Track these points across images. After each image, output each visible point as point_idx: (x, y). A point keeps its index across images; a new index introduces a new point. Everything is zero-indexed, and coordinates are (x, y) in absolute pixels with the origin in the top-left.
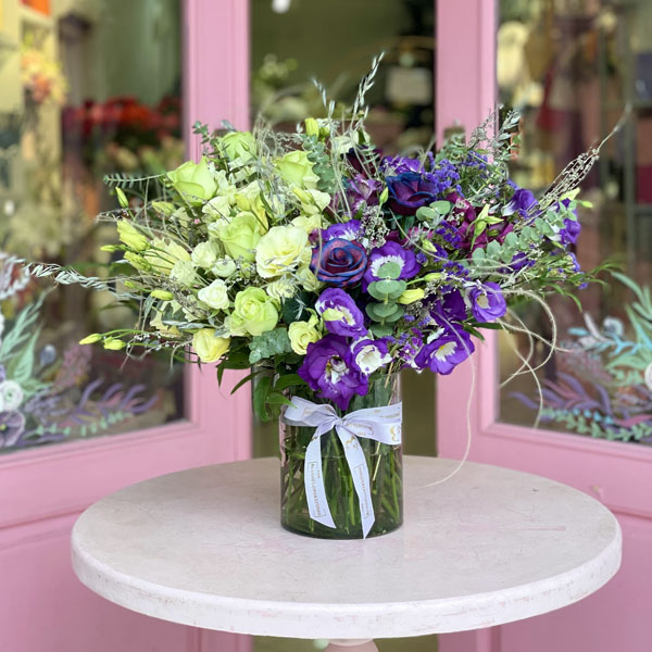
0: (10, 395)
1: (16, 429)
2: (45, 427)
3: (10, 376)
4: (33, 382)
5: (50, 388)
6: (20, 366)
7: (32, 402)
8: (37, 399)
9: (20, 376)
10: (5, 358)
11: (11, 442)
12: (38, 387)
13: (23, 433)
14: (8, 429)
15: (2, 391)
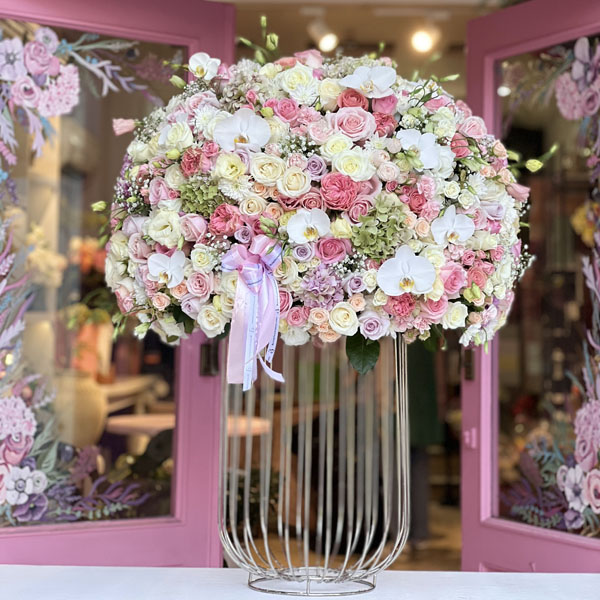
0: (38, 482)
1: (42, 508)
2: (62, 508)
3: (39, 468)
4: (55, 473)
5: (68, 479)
6: (47, 460)
7: (54, 488)
8: (58, 486)
9: (46, 467)
10: (37, 453)
11: (37, 517)
12: (59, 478)
13: (46, 512)
14: (35, 507)
15: (32, 478)
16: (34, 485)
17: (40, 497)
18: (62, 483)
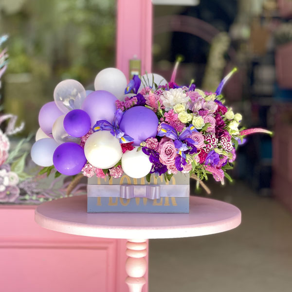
0: (12, 179)
1: (15, 195)
2: (30, 195)
3: (13, 170)
4: (24, 174)
5: (33, 178)
6: (18, 166)
8: (26, 182)
9: (18, 171)
11: (12, 200)
12: (27, 177)
13: (18, 197)
14: (10, 194)
15: (8, 176)
16: (10, 180)
17: (14, 188)
18: (29, 180)
